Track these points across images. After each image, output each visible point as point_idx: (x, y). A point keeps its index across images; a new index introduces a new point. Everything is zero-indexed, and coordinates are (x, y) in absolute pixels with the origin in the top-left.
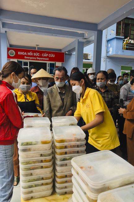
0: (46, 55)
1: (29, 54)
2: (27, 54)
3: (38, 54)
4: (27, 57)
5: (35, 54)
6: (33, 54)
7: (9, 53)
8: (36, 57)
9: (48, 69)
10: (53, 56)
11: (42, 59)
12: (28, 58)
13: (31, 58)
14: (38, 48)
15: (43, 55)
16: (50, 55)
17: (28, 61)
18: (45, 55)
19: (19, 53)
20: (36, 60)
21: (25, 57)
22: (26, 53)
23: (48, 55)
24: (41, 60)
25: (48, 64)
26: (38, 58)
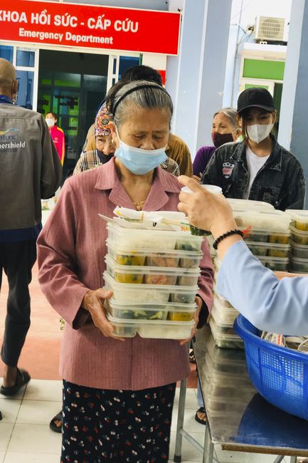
0: (102, 24)
1: (36, 18)
2: (29, 18)
3: (71, 21)
4: (26, 29)
5: (59, 21)
6: (52, 20)
8: (61, 30)
10: (131, 27)
11: (85, 39)
12: (34, 34)
13: (43, 35)
15: (92, 23)
16: (119, 26)
17: (36, 48)
18: (99, 25)
20: (64, 42)
21: (21, 32)
22: (23, 14)
23: (112, 24)
24: (81, 44)
25: (115, 60)
26: (70, 36)
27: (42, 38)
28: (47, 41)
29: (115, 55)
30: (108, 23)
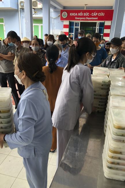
0: (95, 14)
1: (79, 14)
2: (78, 14)
3: (87, 14)
4: (77, 17)
5: (85, 14)
6: (83, 14)
7: (62, 15)
8: (85, 17)
9: (98, 28)
10: (102, 14)
11: (91, 18)
12: (79, 18)
13: (81, 18)
14: (86, 7)
15: (93, 14)
16: (99, 14)
17: (79, 22)
18: (94, 15)
19: (71, 14)
20: (86, 20)
21: (76, 18)
22: (76, 13)
23: (98, 14)
24: (90, 20)
25: (98, 23)
26: (87, 18)
27: (81, 19)
28: (82, 20)
29: (98, 22)
30: (97, 14)
